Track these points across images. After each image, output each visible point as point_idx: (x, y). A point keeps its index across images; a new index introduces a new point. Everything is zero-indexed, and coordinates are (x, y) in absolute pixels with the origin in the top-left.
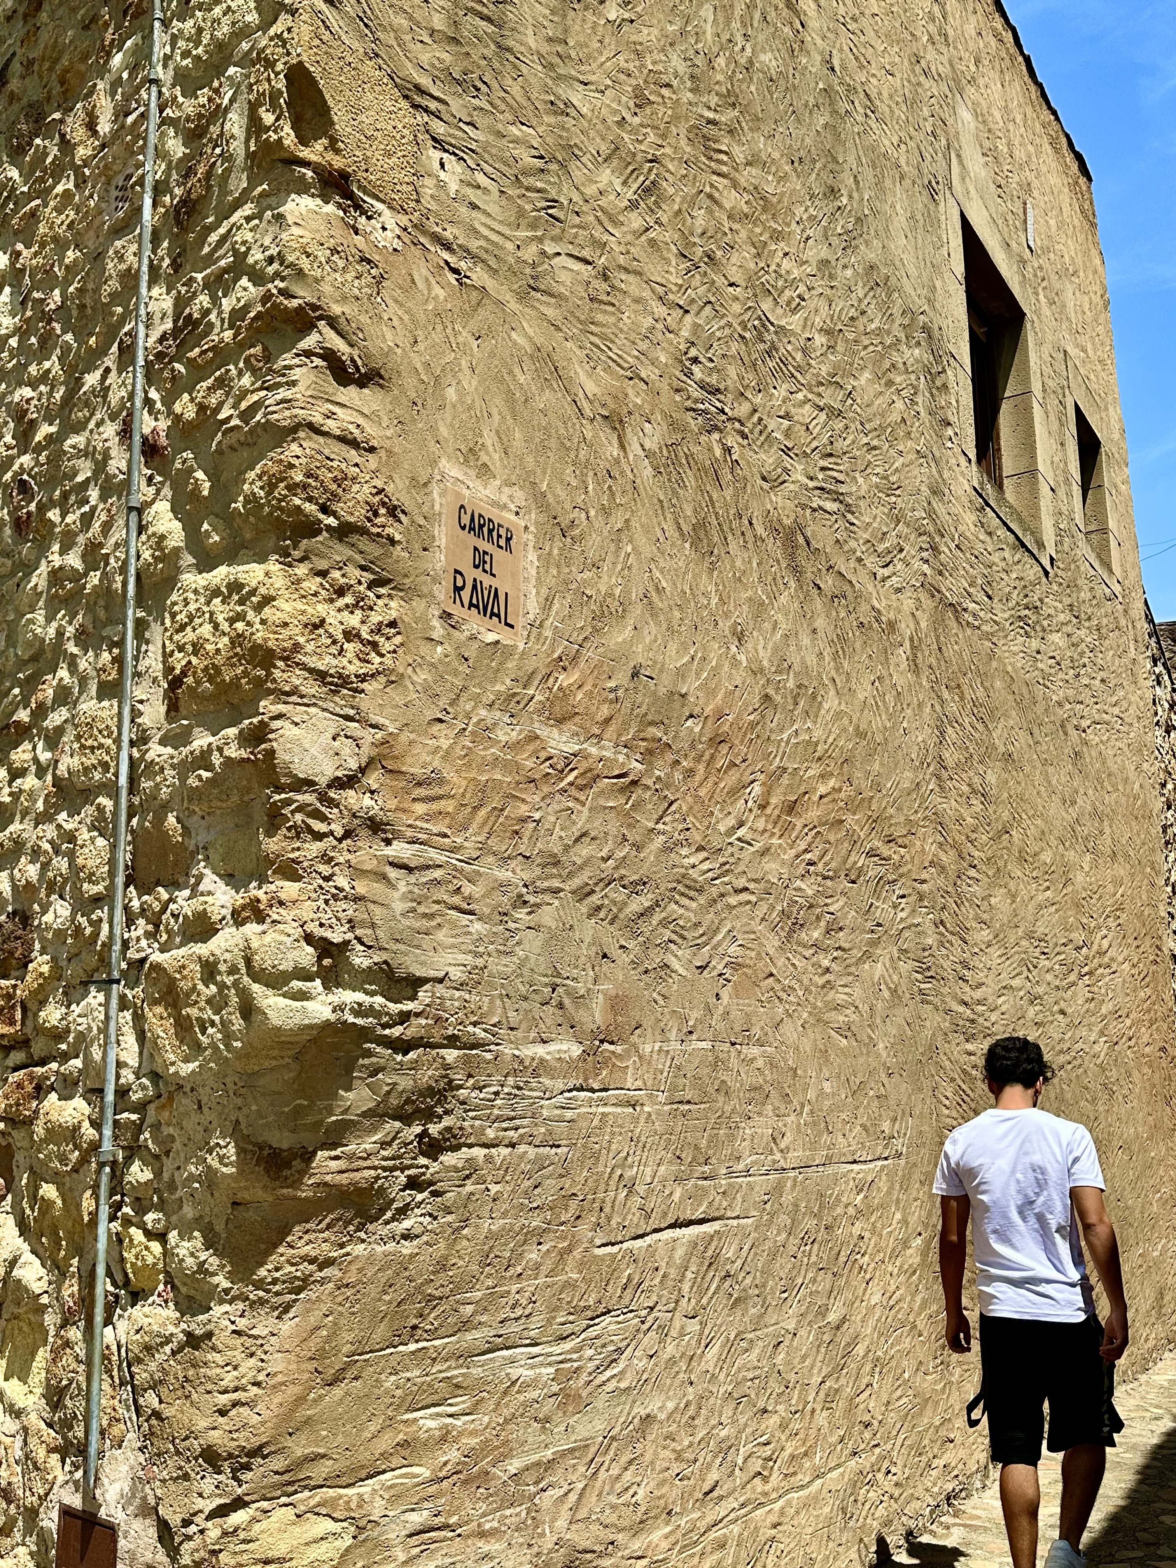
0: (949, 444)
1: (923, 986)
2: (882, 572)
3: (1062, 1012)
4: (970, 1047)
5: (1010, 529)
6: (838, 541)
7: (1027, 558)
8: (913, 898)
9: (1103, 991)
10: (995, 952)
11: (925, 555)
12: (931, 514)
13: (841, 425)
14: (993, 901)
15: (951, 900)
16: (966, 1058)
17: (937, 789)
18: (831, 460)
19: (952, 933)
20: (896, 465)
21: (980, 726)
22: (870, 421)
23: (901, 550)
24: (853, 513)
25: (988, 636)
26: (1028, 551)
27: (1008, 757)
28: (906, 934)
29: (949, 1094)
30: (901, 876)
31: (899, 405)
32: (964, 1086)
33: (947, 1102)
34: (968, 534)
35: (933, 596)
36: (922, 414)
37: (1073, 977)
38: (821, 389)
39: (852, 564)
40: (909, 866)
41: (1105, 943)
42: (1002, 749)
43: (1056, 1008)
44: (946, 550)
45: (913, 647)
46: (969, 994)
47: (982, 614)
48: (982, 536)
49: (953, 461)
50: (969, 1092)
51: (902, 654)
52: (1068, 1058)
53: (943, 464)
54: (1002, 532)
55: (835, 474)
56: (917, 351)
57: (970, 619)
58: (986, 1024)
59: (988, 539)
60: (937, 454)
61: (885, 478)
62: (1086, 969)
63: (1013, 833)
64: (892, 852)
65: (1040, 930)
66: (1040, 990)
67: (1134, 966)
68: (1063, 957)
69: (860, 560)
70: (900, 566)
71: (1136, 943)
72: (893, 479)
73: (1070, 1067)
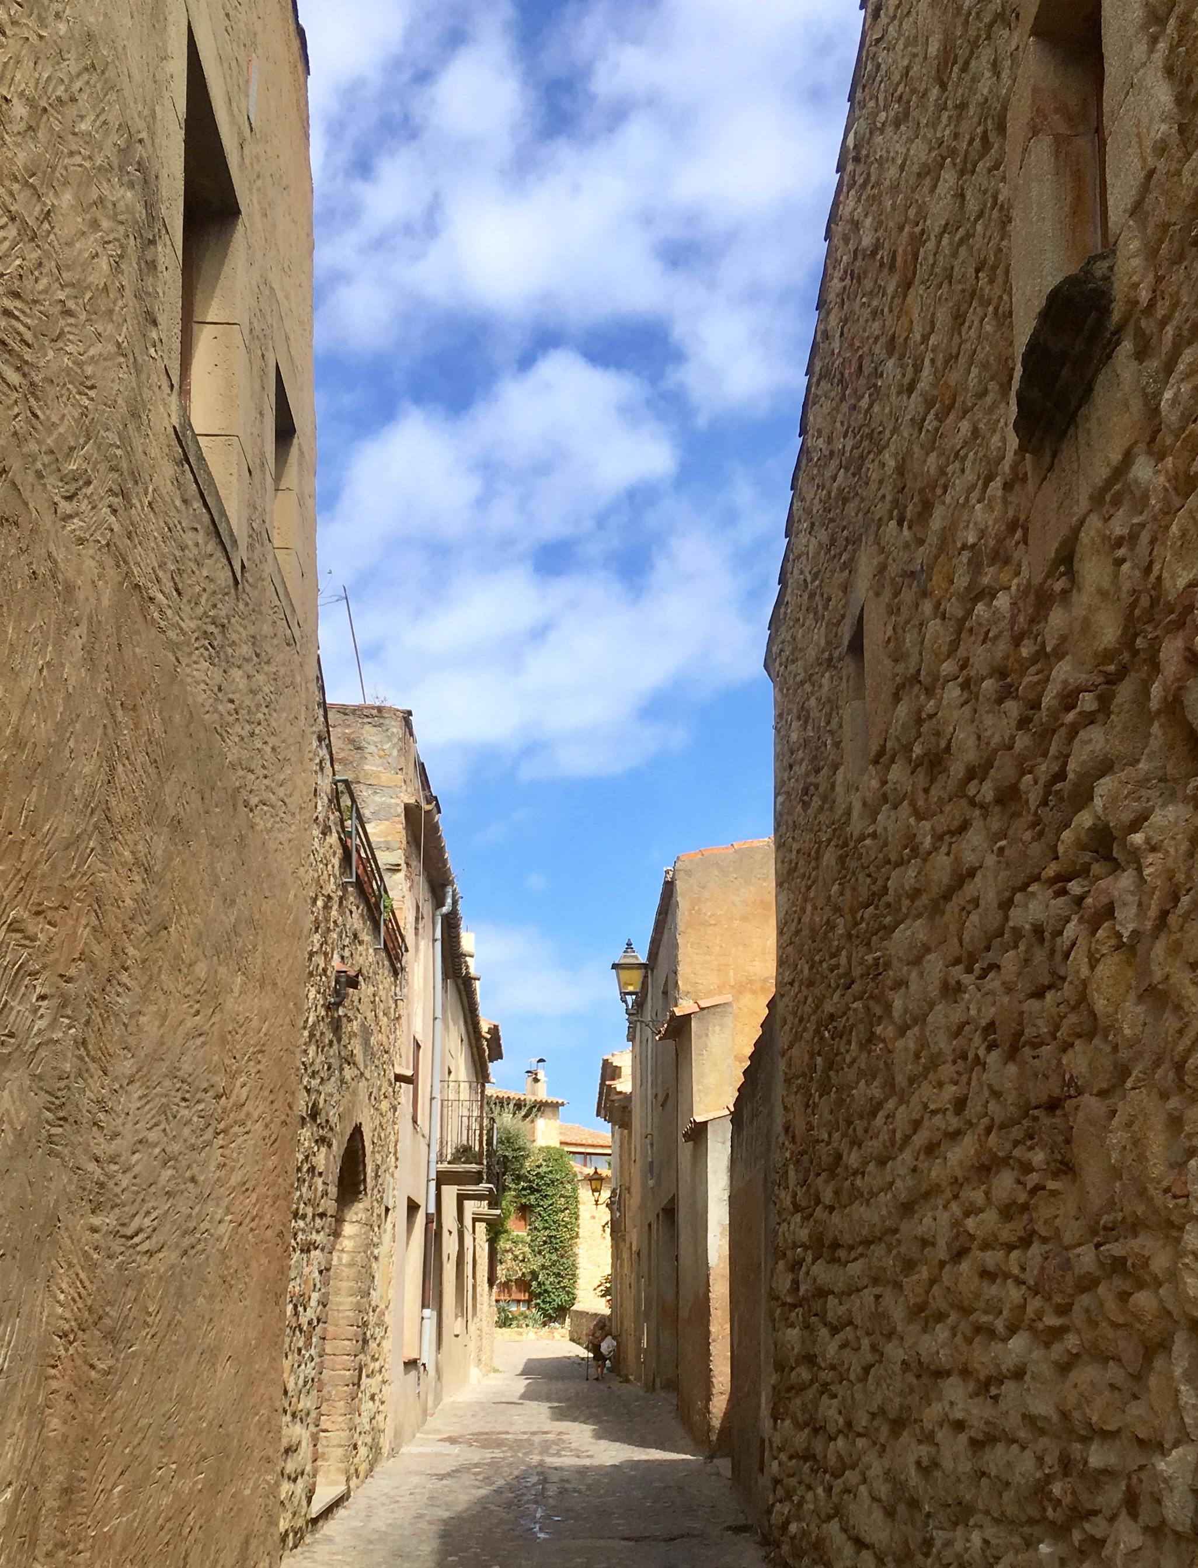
0: (152, 351)
1: (54, 1131)
2: (65, 507)
3: (193, 1180)
4: (96, 1221)
5: (206, 505)
6: (15, 434)
7: (219, 554)
8: (55, 1002)
9: (235, 1155)
10: (137, 1091)
11: (115, 500)
12: (125, 441)
13: (34, 255)
14: (143, 1020)
15: (97, 1012)
16: (88, 1236)
17: (98, 849)
18: (18, 304)
19: (93, 1060)
20: (92, 352)
21: (151, 770)
22: (68, 268)
23: (88, 483)
24: (38, 399)
25: (173, 647)
26: (222, 542)
27: (176, 824)
28: (43, 1053)
29: (64, 1286)
30: (44, 967)
31: (103, 263)
32: (82, 1275)
33: (62, 1297)
34: (164, 492)
35: (118, 566)
36: (127, 290)
37: (208, 1135)
38: (16, 187)
39: (31, 478)
40: (56, 955)
41: (244, 1092)
42: (172, 812)
43: (188, 1174)
44: (138, 505)
45: (91, 633)
46: (103, 1147)
47: (169, 612)
48: (178, 502)
49: (154, 378)
50: (87, 1283)
51: (78, 637)
52: (193, 1240)
53: (144, 377)
54: (197, 504)
55: (22, 328)
56: (129, 194)
57: (156, 615)
58: (118, 1190)
59: (183, 508)
60: (140, 360)
61: (80, 364)
62: (222, 1126)
63: (172, 930)
64: (37, 927)
65: (186, 1067)
66: (175, 1148)
67: (267, 1126)
68: (201, 1106)
69: (39, 475)
70: (85, 506)
71: (271, 1097)
72: (89, 370)
73: (193, 1251)
